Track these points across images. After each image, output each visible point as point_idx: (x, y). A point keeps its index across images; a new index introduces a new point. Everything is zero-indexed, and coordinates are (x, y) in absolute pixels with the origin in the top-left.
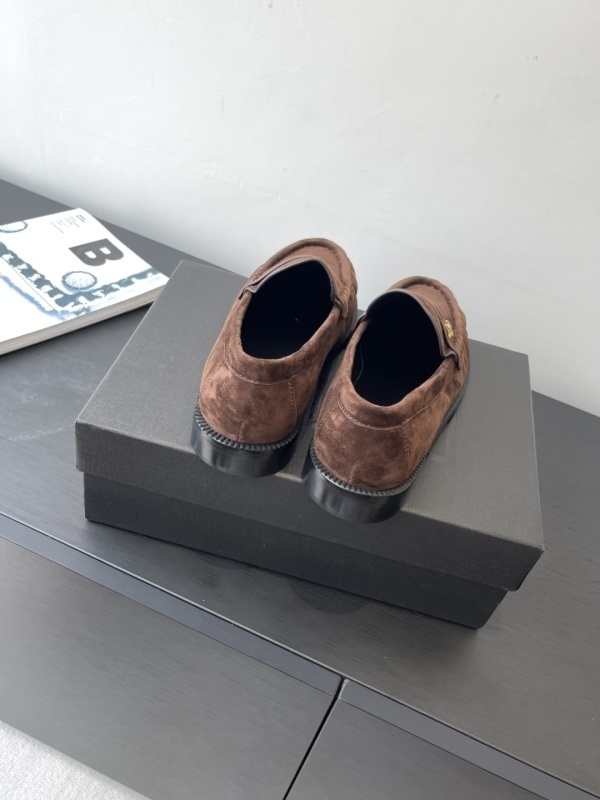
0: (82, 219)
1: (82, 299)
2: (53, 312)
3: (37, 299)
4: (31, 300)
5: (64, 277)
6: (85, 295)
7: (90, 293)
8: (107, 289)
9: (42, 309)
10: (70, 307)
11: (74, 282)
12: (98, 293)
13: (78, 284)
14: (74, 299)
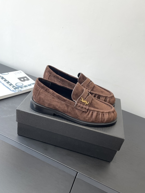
0: (21, 72)
1: (20, 88)
2: (13, 91)
3: (10, 88)
4: (8, 88)
5: (16, 84)
8: (25, 86)
9: (11, 90)
10: (17, 90)
11: (18, 85)
12: (23, 87)
13: (19, 85)
14: (18, 88)
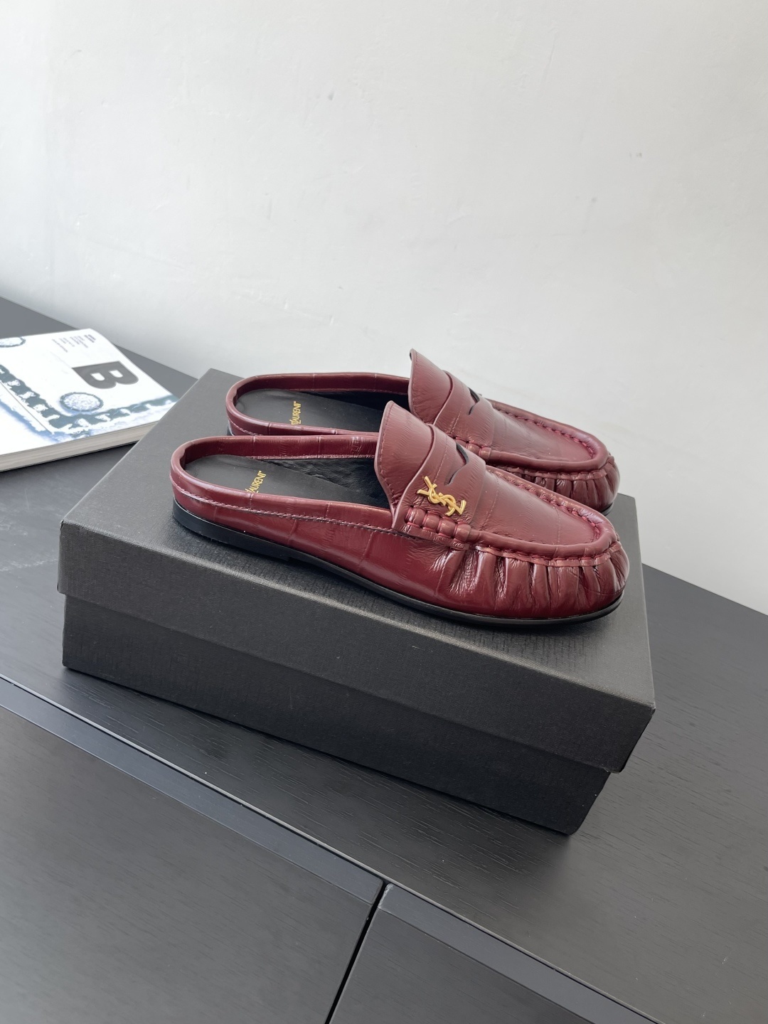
0: (92, 339)
1: (82, 422)
2: (46, 433)
3: (28, 417)
4: (20, 418)
5: (63, 398)
6: (86, 417)
7: (93, 416)
8: (114, 413)
9: (33, 429)
10: (66, 429)
11: (75, 404)
12: (103, 417)
13: (79, 406)
14: (72, 421)
